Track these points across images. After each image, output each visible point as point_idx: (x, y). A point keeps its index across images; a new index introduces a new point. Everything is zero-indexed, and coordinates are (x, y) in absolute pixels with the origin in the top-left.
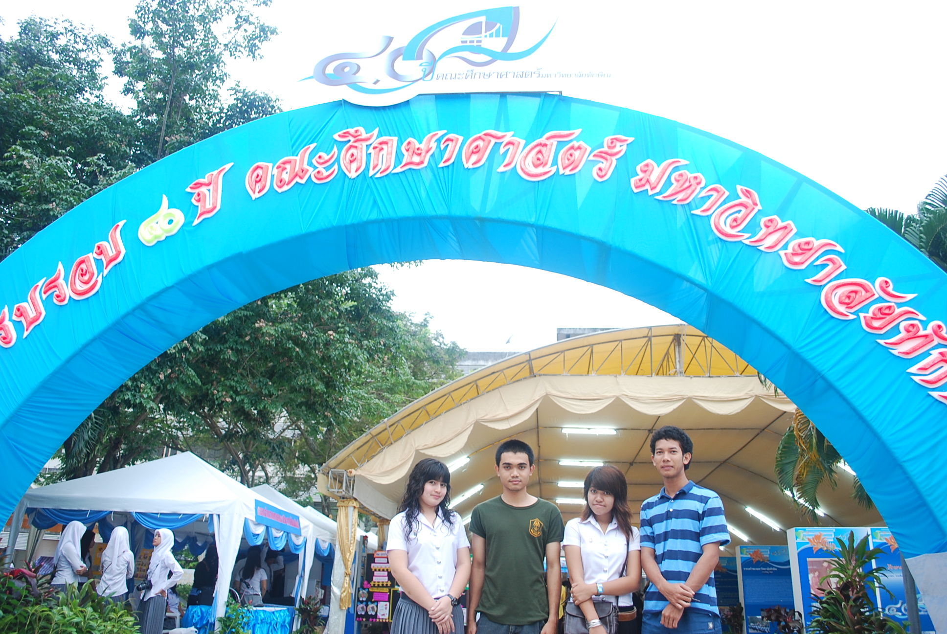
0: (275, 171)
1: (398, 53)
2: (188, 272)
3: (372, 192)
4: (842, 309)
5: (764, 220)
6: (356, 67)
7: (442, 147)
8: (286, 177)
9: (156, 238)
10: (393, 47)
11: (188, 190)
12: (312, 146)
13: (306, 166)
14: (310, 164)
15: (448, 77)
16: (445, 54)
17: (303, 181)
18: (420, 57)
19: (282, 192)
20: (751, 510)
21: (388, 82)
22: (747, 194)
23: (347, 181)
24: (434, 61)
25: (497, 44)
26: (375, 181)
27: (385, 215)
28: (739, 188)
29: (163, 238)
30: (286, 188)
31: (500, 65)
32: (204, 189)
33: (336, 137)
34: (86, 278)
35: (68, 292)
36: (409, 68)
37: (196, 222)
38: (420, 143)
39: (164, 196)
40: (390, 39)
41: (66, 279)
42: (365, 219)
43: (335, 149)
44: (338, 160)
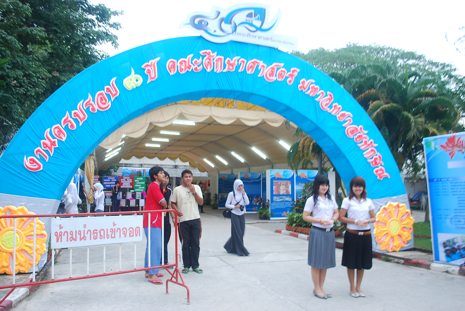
0: (179, 65)
1: (222, 20)
2: (148, 103)
3: (215, 78)
4: (350, 134)
5: (334, 105)
6: (206, 23)
7: (239, 63)
8: (183, 67)
9: (132, 87)
10: (221, 16)
11: (143, 67)
12: (192, 55)
13: (190, 64)
14: (192, 63)
15: (241, 34)
16: (240, 24)
17: (190, 70)
18: (231, 23)
19: (182, 74)
20: (233, 154)
21: (219, 32)
22: (331, 95)
23: (206, 73)
24: (236, 27)
25: (258, 23)
26: (217, 74)
27: (221, 88)
28: (328, 93)
29: (135, 87)
30: (183, 72)
31: (259, 33)
32: (149, 68)
33: (201, 52)
34: (104, 101)
35: (96, 107)
36: (227, 27)
37: (148, 82)
38: (232, 60)
39: (132, 68)
40: (219, 13)
41: (94, 101)
42: (213, 89)
43: (201, 58)
44: (202, 63)
